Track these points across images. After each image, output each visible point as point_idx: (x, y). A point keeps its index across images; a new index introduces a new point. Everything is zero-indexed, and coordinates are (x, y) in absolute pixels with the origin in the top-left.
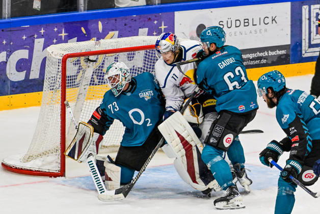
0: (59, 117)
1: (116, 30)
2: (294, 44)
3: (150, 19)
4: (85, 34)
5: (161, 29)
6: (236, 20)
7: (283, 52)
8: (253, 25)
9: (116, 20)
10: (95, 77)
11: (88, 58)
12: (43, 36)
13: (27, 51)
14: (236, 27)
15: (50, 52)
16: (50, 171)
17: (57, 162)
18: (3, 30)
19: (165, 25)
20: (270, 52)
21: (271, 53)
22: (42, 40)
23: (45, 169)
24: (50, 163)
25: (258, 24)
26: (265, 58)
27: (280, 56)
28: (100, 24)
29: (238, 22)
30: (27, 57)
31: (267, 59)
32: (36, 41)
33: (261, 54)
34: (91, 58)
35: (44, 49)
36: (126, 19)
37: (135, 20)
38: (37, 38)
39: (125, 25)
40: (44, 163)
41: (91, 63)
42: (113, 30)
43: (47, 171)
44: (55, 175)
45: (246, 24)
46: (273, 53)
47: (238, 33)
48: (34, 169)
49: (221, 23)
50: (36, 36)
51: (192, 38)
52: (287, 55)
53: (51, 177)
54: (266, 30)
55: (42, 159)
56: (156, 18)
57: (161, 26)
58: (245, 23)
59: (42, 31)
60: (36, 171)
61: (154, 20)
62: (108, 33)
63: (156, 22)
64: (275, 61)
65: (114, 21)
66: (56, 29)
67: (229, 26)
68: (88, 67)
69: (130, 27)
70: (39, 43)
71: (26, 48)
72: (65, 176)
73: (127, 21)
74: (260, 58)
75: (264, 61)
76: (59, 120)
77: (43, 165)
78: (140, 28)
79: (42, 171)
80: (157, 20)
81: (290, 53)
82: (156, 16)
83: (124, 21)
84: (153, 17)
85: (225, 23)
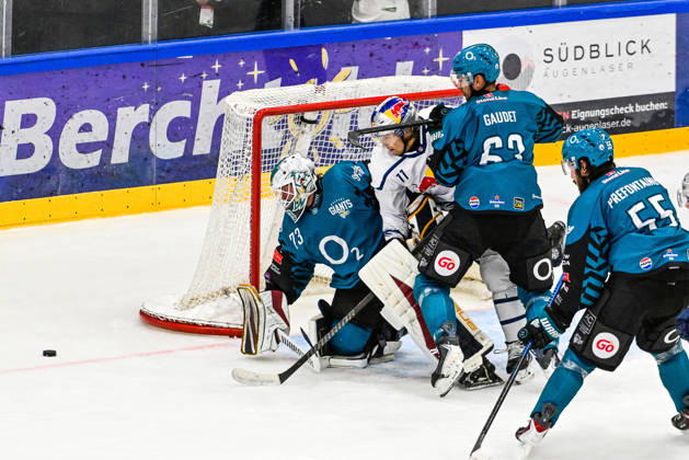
0: (248, 225)
1: (355, 65)
2: (681, 91)
3: (416, 44)
4: (297, 73)
5: (438, 63)
6: (576, 47)
7: (662, 106)
8: (607, 56)
9: (354, 46)
10: (314, 151)
11: (302, 118)
12: (217, 75)
13: (188, 104)
14: (576, 59)
15: (232, 105)
16: (232, 326)
18: (143, 65)
19: (444, 56)
20: (637, 106)
21: (640, 108)
22: (217, 83)
23: (222, 322)
25: (616, 53)
26: (629, 117)
27: (656, 113)
28: (325, 53)
29: (579, 50)
30: (188, 114)
31: (631, 119)
32: (206, 84)
33: (621, 110)
34: (309, 116)
35: (219, 100)
36: (373, 44)
37: (390, 47)
38: (207, 79)
39: (371, 55)
40: (219, 311)
41: (309, 125)
42: (348, 65)
43: (225, 326)
45: (595, 54)
46: (644, 108)
47: (579, 72)
48: (199, 323)
49: (548, 52)
50: (204, 75)
52: (669, 112)
53: (231, 336)
54: (630, 66)
55: (215, 304)
56: (429, 43)
57: (438, 57)
58: (592, 51)
59: (217, 66)
60: (203, 326)
61: (425, 47)
62: (339, 71)
63: (427, 50)
64: (646, 121)
65: (350, 48)
66: (242, 63)
67: (563, 58)
68: (303, 132)
69: (380, 59)
70: (210, 88)
71: (185, 98)
73: (374, 47)
74: (619, 117)
75: (627, 123)
76: (248, 231)
77: (218, 315)
78: (399, 61)
79: (215, 327)
80: (430, 46)
81: (676, 107)
82: (427, 39)
83: (369, 48)
84: (423, 41)
85: (555, 53)
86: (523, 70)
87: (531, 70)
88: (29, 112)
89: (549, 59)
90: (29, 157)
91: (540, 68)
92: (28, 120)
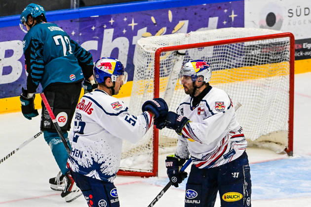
1: (187, 19)
3: (220, 7)
4: (155, 24)
5: (231, 18)
6: (305, 8)
9: (186, 9)
11: (177, 52)
12: (112, 26)
13: (96, 42)
14: (306, 15)
16: (142, 171)
17: (149, 162)
18: (71, 21)
19: (235, 14)
22: (112, 31)
23: (136, 169)
24: (141, 163)
28: (170, 13)
29: (307, 10)
30: (96, 48)
32: (106, 31)
34: (180, 51)
35: (113, 40)
36: (196, 8)
37: (205, 9)
38: (106, 28)
39: (195, 14)
40: (135, 162)
42: (183, 19)
43: (139, 171)
44: (147, 175)
47: (307, 22)
48: (124, 169)
49: (290, 11)
50: (105, 26)
51: (262, 27)
53: (142, 177)
55: (132, 158)
56: (226, 7)
57: (231, 14)
59: (112, 21)
60: (126, 171)
61: (224, 9)
62: (178, 23)
63: (226, 11)
65: (184, 10)
66: (125, 19)
67: (299, 15)
68: (178, 60)
70: (108, 33)
71: (95, 39)
72: (157, 176)
73: (197, 10)
77: (134, 165)
78: (210, 17)
79: (132, 171)
80: (227, 9)
82: (225, 5)
83: (195, 10)
84: (223, 6)
85: (294, 11)
86: (277, 21)
87: (281, 21)
88: (10, 49)
89: (291, 15)
90: (9, 73)
91: (286, 20)
92: (9, 53)
